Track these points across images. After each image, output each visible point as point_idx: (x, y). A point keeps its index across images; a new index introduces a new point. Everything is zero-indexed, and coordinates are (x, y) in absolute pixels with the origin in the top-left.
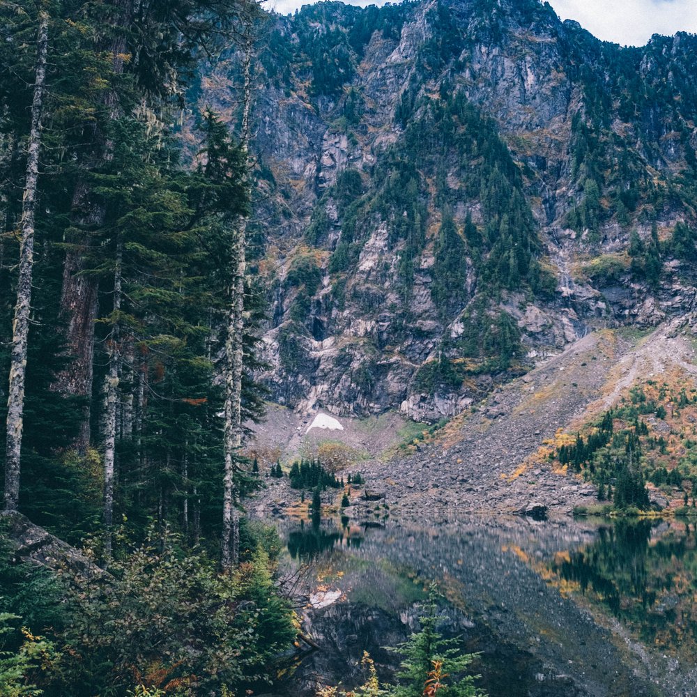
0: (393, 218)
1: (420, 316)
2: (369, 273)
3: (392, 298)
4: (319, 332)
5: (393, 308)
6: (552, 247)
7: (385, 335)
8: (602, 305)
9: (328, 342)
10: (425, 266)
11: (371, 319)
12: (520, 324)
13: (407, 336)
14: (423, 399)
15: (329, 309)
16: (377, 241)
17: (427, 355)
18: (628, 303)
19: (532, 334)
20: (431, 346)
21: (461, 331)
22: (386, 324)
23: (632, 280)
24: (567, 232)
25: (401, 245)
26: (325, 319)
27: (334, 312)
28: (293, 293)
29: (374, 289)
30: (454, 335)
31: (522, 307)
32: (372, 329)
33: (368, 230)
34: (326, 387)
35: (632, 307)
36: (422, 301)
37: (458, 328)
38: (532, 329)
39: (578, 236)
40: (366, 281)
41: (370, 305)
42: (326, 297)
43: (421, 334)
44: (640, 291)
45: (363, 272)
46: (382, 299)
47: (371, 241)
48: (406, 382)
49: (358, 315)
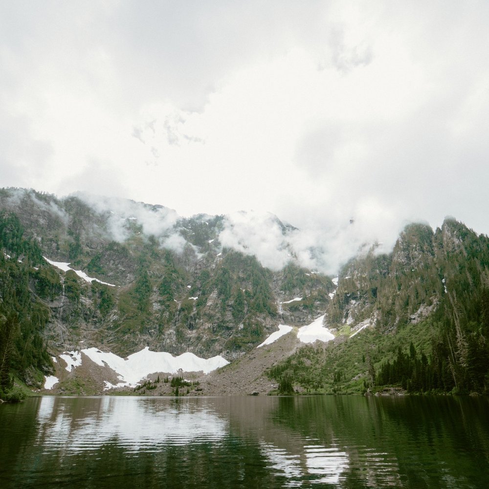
0: (219, 287)
1: (227, 322)
2: (210, 306)
3: (218, 315)
4: (191, 327)
5: (218, 319)
6: (276, 297)
7: (215, 329)
8: (293, 317)
9: (194, 331)
10: (230, 304)
11: (210, 323)
12: (264, 325)
13: (223, 329)
14: (228, 353)
15: (195, 320)
16: (214, 295)
17: (230, 336)
18: (302, 317)
19: (267, 328)
20: (231, 333)
21: (242, 327)
22: (216, 325)
23: (304, 309)
24: (281, 292)
25: (222, 297)
26: (194, 323)
27: (197, 320)
28: (182, 314)
29: (212, 312)
30: (240, 329)
31: (264, 319)
32: (211, 326)
33: (211, 291)
34: (192, 348)
35: (303, 318)
36: (229, 316)
37: (241, 326)
38: (268, 326)
39: (285, 293)
40: (209, 309)
41: (210, 317)
42: (194, 315)
43: (228, 328)
44: (306, 313)
45: (208, 306)
46: (215, 316)
47: (212, 295)
48: (222, 346)
49: (206, 322)
